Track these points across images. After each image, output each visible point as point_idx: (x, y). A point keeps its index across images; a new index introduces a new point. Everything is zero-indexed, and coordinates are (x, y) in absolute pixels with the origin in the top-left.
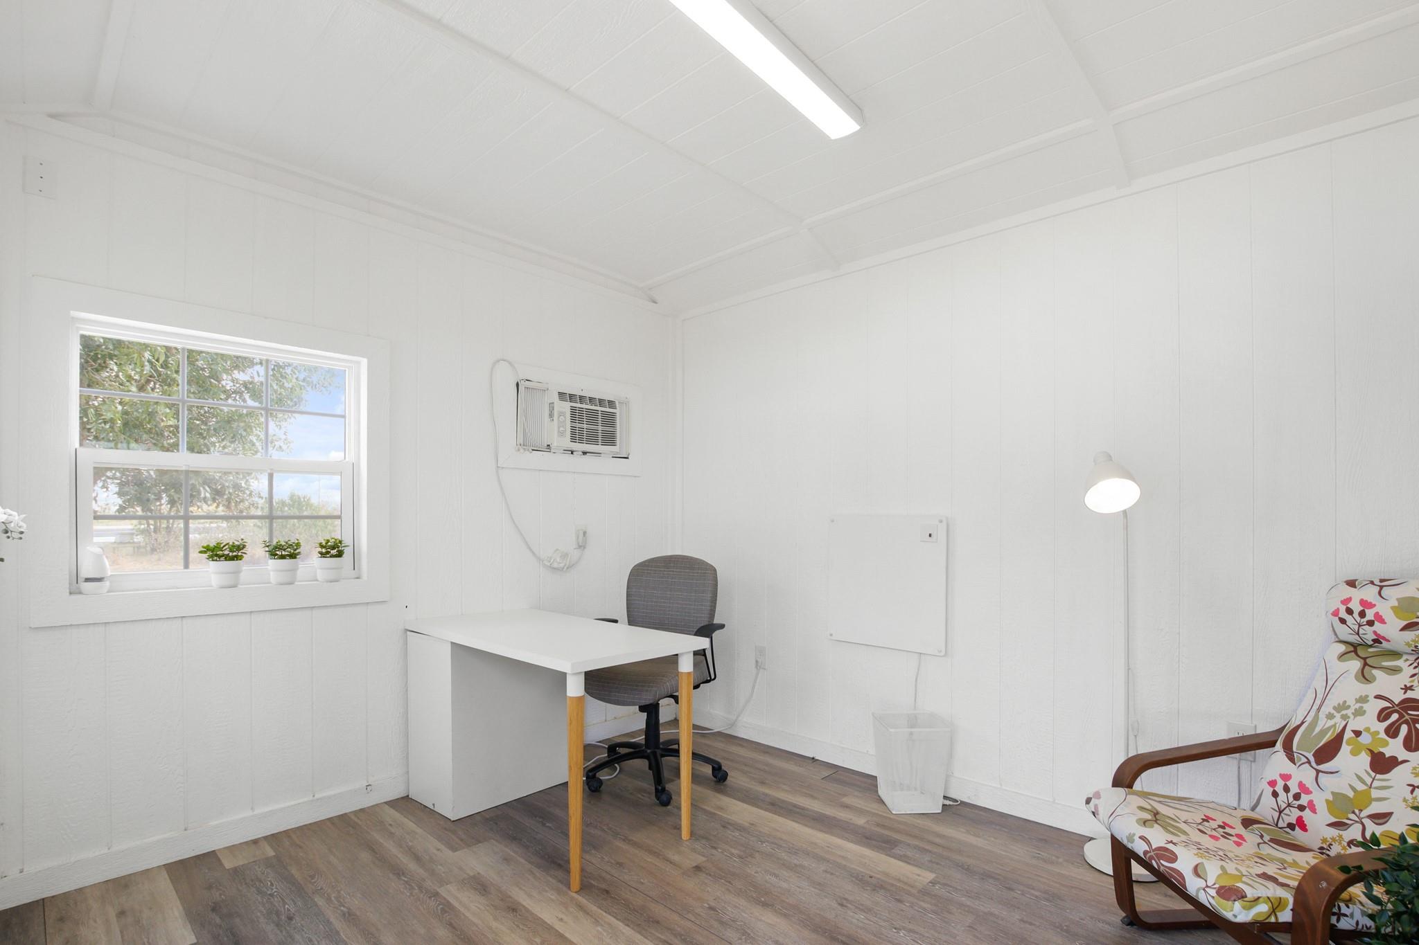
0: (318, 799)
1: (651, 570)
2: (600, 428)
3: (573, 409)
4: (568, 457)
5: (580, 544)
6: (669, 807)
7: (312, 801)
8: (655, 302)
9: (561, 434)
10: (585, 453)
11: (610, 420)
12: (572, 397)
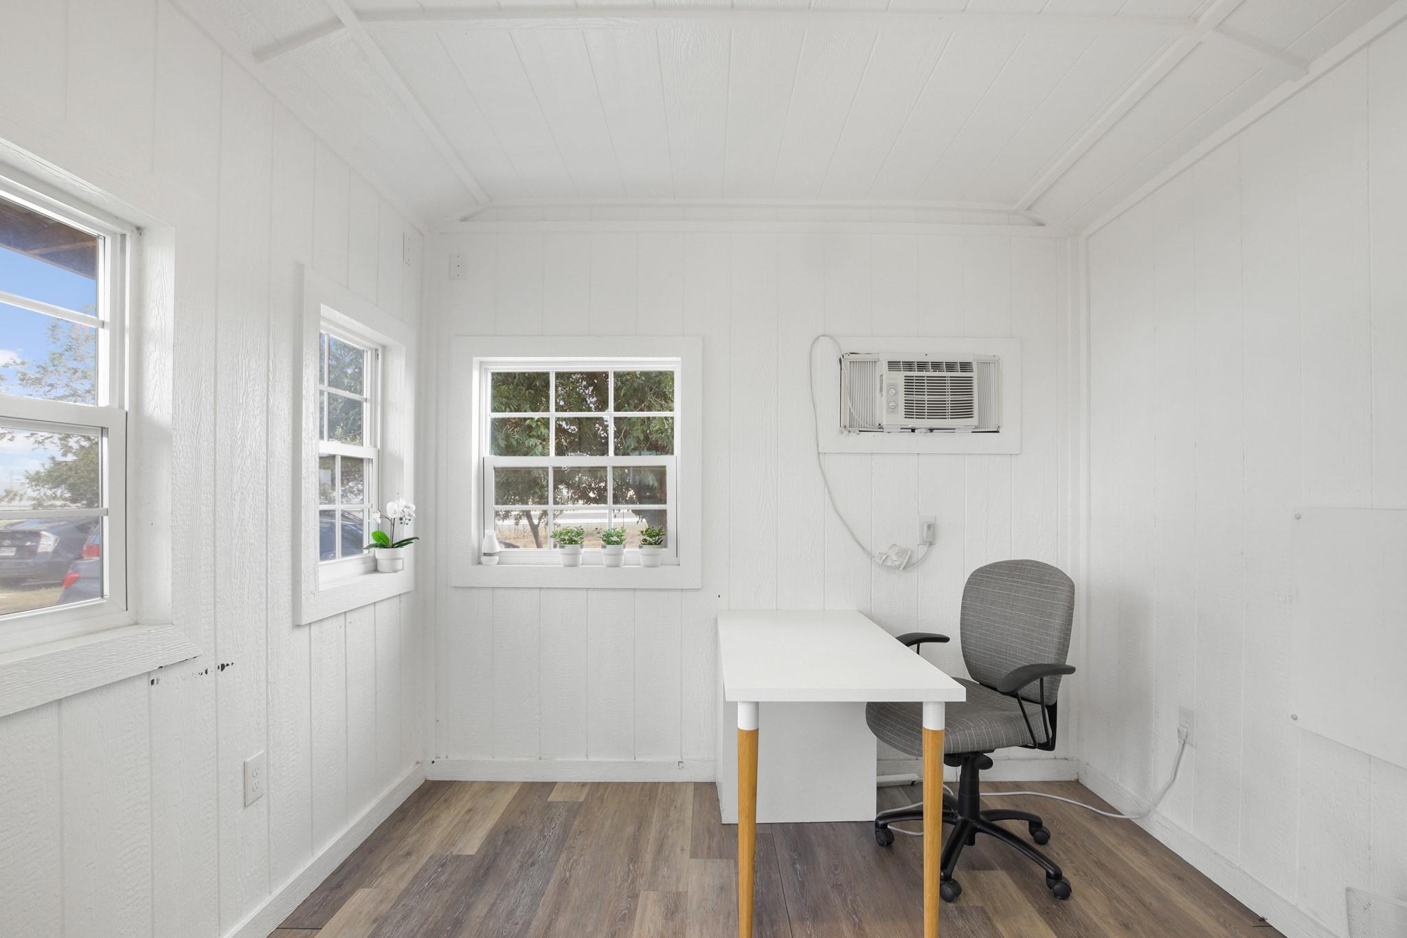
0: (637, 763)
1: (992, 578)
2: (949, 398)
3: (908, 380)
4: (908, 436)
5: (925, 540)
6: (951, 905)
7: (633, 763)
8: (1043, 225)
9: (892, 410)
10: (931, 430)
11: (964, 386)
12: (909, 365)
